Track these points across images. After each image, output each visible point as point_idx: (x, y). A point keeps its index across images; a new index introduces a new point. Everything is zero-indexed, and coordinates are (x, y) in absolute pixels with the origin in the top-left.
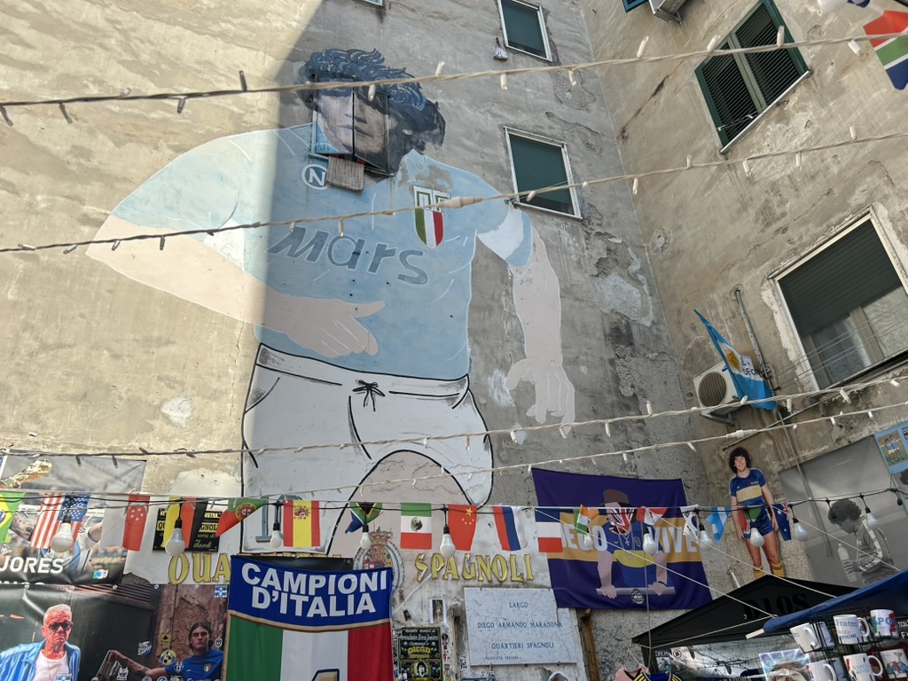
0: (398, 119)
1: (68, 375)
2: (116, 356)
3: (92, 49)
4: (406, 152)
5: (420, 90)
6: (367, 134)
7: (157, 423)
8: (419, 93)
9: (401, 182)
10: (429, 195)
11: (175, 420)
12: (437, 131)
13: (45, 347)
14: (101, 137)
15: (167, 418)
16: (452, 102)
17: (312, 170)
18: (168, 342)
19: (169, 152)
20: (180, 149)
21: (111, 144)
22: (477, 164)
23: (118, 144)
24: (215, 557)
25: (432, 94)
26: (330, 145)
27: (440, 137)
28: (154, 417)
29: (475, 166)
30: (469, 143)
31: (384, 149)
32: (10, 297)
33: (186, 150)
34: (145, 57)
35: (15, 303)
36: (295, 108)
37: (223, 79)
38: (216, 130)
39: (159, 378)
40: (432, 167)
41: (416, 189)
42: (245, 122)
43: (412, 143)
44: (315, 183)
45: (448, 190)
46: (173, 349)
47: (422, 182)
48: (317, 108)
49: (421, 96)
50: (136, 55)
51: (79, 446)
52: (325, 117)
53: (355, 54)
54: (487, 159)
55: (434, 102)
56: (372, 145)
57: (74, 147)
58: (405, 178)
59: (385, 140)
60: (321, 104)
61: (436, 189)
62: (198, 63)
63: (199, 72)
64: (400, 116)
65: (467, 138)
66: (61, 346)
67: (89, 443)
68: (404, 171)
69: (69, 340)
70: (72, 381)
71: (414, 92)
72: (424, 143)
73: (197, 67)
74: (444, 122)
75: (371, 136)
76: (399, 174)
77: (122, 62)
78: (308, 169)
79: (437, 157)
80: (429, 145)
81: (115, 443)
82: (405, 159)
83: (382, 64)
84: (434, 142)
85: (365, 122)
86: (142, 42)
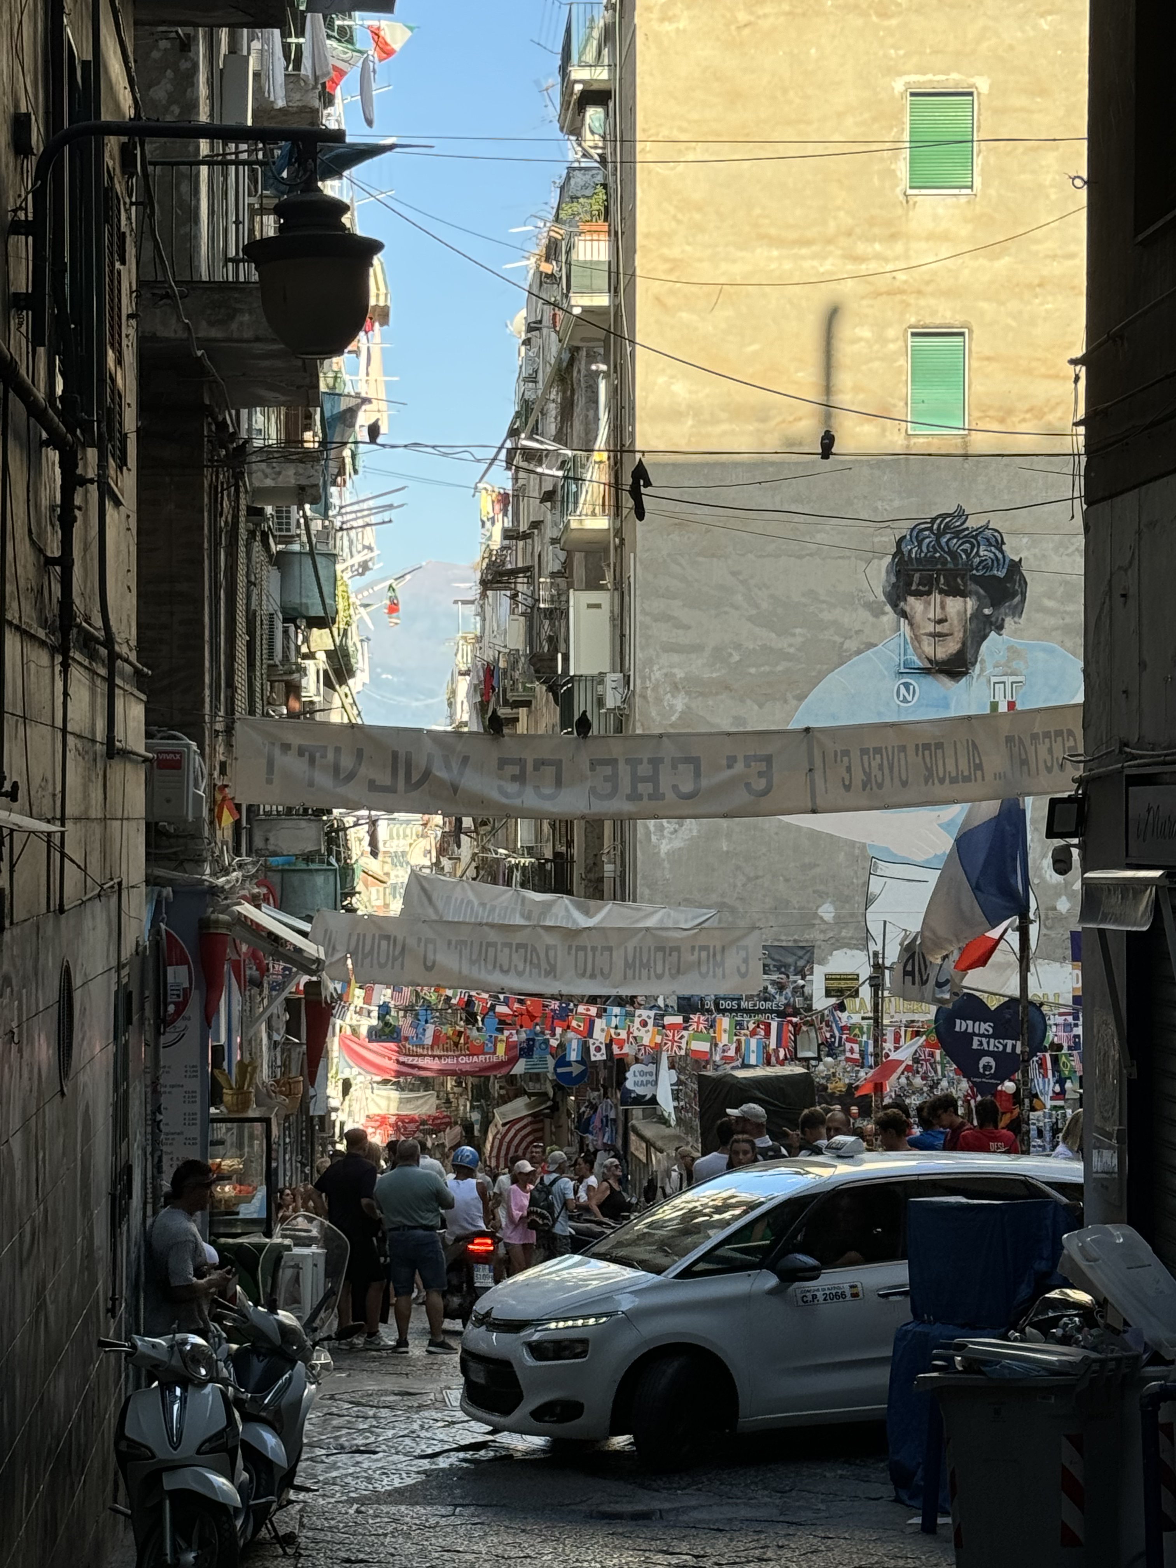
0: (979, 598)
1: (765, 896)
2: (787, 880)
3: (726, 613)
4: (984, 637)
5: (1004, 547)
6: (947, 635)
7: (817, 922)
8: (1002, 551)
9: (979, 675)
10: (1004, 683)
11: (825, 919)
12: (1018, 599)
13: (749, 879)
14: (749, 702)
15: (821, 918)
16: (1037, 550)
17: (902, 687)
18: (816, 865)
19: (795, 702)
20: (801, 698)
21: (756, 707)
22: (1057, 629)
23: (761, 706)
24: (858, 1000)
25: (1014, 549)
26: (915, 658)
27: (1020, 607)
28: (814, 919)
29: (1054, 633)
30: (1049, 603)
31: (964, 644)
32: (725, 849)
33: (806, 697)
34: (764, 605)
35: (728, 852)
36: (885, 619)
37: (824, 606)
38: (825, 667)
39: (814, 892)
40: (1011, 649)
41: (993, 679)
42: (846, 651)
43: (991, 624)
44: (905, 700)
45: (1024, 672)
46: (818, 870)
47: (999, 670)
48: (904, 614)
49: (1004, 557)
50: (757, 606)
51: (779, 940)
52: (911, 624)
53: (938, 521)
54: (1068, 620)
55: (1017, 559)
56: (951, 647)
57: (735, 718)
58: (982, 670)
59: (965, 631)
60: (907, 609)
61: (1012, 674)
62: (803, 595)
63: (805, 605)
64: (982, 591)
65: (1049, 598)
66: (757, 878)
67: (783, 938)
68: (983, 661)
69: (760, 873)
70: (767, 900)
71: (997, 552)
72: (1003, 620)
73: (803, 600)
74: (1026, 583)
75: (951, 634)
76: (978, 666)
77: (750, 619)
78: (899, 688)
79: (1014, 634)
80: (1009, 622)
81: (796, 937)
82: (985, 644)
83: (965, 526)
84: (1014, 616)
85: (946, 620)
86: (760, 589)
